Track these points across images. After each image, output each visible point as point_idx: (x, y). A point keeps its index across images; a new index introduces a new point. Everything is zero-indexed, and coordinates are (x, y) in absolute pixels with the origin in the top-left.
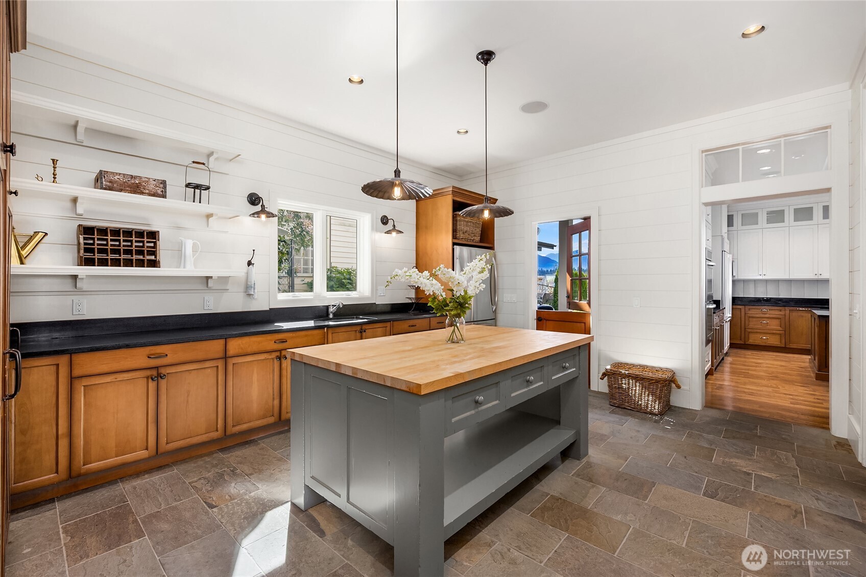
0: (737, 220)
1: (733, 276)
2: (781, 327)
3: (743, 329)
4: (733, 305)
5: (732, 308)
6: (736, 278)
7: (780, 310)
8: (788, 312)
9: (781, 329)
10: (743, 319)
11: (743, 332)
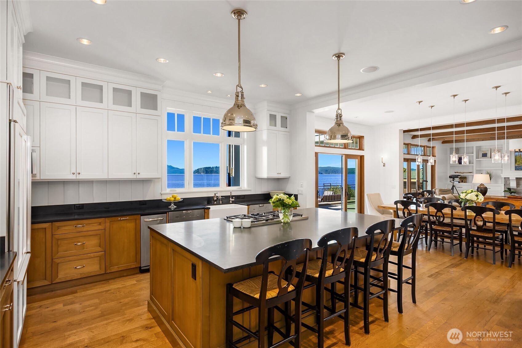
0: (40, 83)
1: (33, 175)
2: (100, 247)
3: (49, 260)
4: (33, 223)
5: (32, 230)
6: (38, 177)
7: (100, 224)
8: (108, 224)
9: (99, 249)
10: (49, 244)
11: (49, 265)
